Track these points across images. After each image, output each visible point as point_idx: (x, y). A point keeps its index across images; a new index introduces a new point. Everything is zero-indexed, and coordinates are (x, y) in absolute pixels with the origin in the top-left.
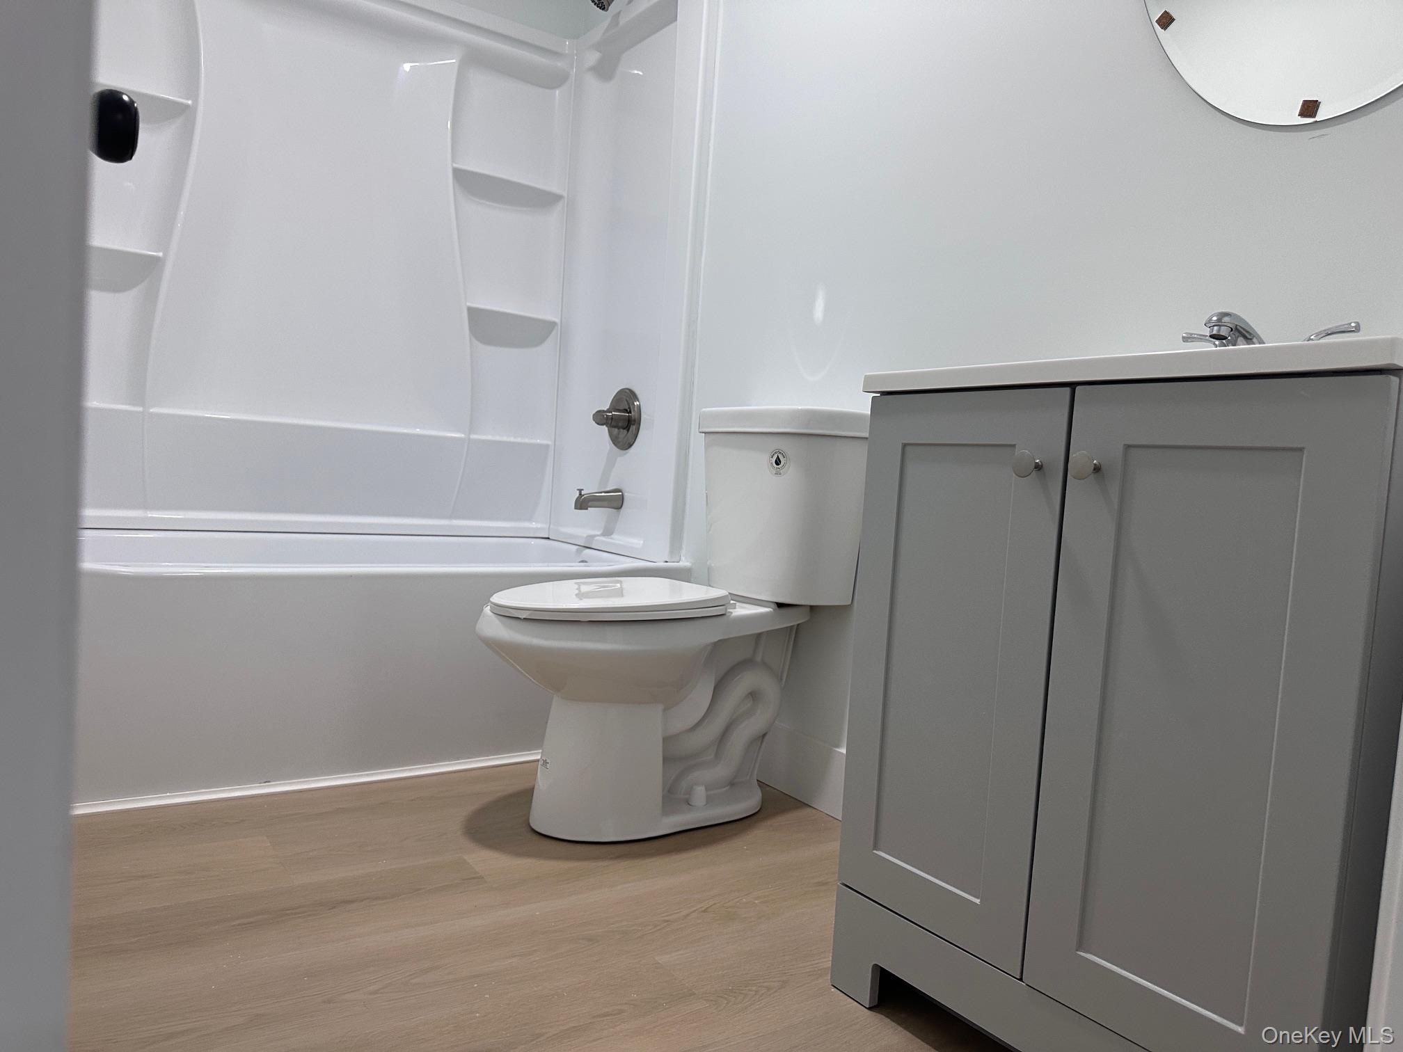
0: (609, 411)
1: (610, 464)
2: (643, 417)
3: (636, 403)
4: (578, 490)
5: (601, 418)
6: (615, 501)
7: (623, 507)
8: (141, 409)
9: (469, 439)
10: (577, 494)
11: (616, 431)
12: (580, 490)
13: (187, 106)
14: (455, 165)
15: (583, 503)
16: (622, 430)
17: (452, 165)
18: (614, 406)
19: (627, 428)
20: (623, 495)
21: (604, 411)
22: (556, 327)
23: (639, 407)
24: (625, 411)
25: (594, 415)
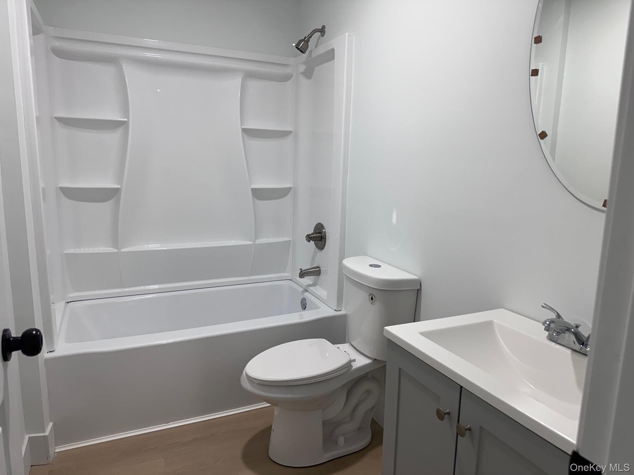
0: (312, 234)
1: (314, 256)
2: (327, 235)
3: (324, 230)
4: (300, 269)
5: (309, 238)
6: (316, 272)
7: (321, 273)
8: (117, 251)
9: (255, 244)
10: (300, 271)
11: (317, 242)
12: (301, 269)
13: (125, 122)
14: (243, 127)
15: (302, 274)
16: (319, 241)
17: (241, 127)
18: (315, 232)
19: (321, 240)
20: (320, 269)
21: (310, 235)
22: (292, 190)
23: (325, 232)
24: (320, 233)
25: (306, 236)
